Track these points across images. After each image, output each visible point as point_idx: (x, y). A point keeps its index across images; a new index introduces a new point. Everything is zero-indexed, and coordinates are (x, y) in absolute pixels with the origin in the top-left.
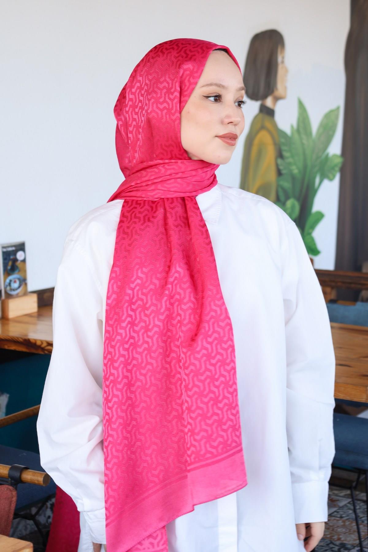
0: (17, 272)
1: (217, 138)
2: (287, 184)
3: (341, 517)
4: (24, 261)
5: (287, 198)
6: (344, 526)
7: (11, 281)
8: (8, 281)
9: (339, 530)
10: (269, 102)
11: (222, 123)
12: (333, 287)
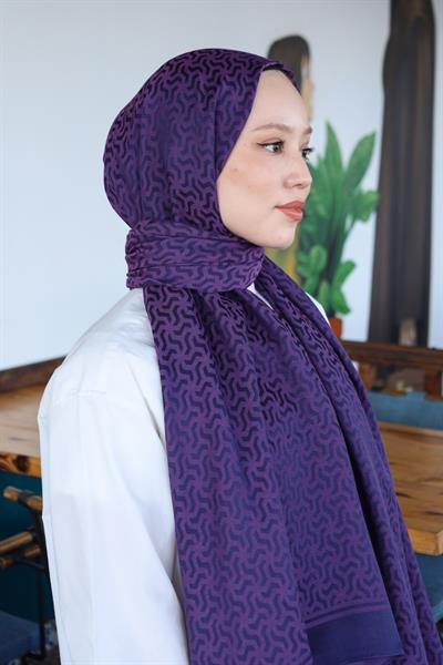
1: (277, 210)
5: (312, 244)
11: (285, 185)
12: (372, 364)
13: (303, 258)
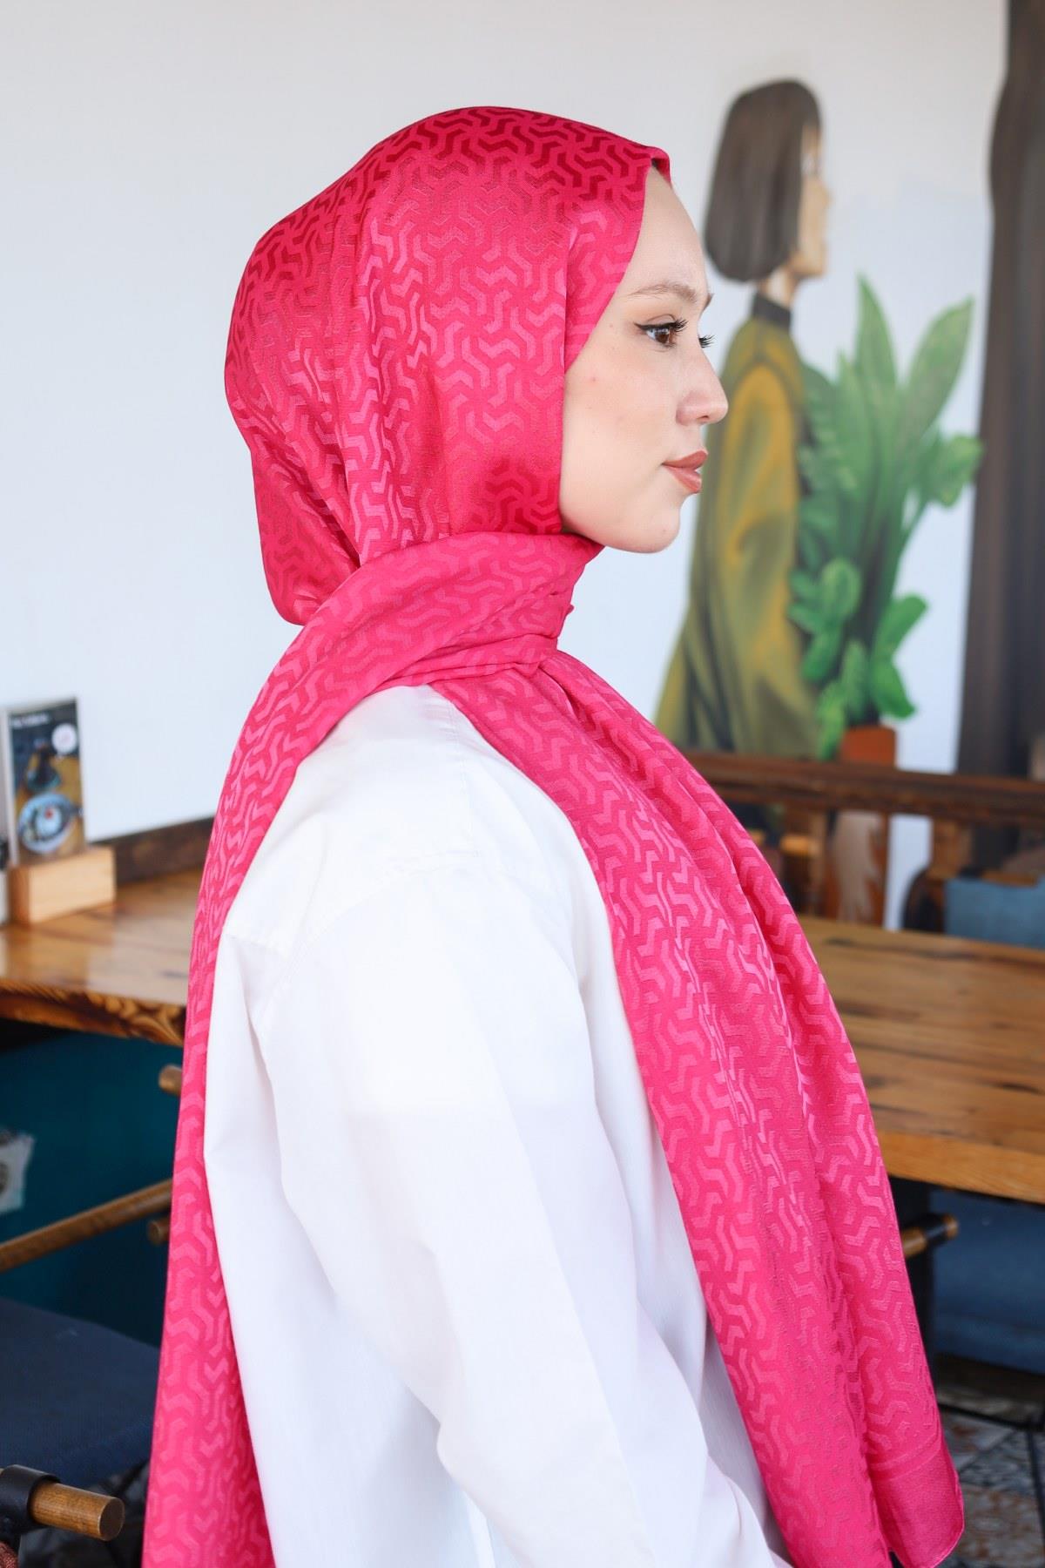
0: (53, 785)
1: (664, 472)
2: (824, 520)
3: (987, 1484)
4: (75, 754)
5: (827, 557)
6: (996, 1512)
7: (35, 813)
8: (27, 813)
9: (983, 1524)
10: (777, 287)
11: (680, 417)
12: (962, 823)
13: (804, 587)
